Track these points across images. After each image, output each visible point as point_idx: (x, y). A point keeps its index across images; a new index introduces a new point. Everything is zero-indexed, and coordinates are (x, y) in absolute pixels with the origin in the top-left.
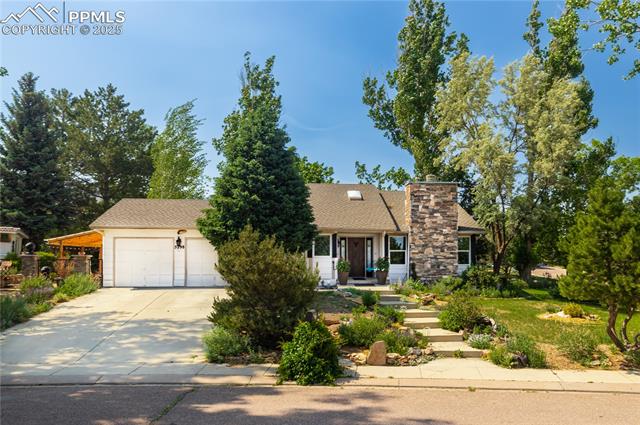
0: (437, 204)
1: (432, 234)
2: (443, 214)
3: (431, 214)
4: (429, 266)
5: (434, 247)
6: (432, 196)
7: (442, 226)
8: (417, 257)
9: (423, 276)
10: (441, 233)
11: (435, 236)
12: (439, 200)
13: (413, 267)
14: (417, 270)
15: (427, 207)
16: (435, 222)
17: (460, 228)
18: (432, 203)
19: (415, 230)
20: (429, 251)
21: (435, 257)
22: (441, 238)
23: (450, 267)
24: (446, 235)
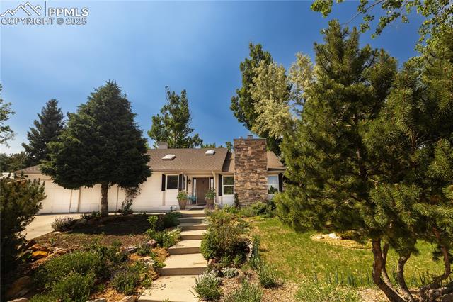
0: (253, 153)
1: (250, 173)
2: (257, 160)
3: (249, 160)
4: (248, 195)
5: (251, 182)
6: (249, 148)
7: (257, 168)
8: (239, 189)
9: (244, 202)
10: (256, 173)
11: (251, 175)
12: (254, 150)
13: (236, 196)
14: (239, 198)
15: (246, 155)
16: (251, 165)
17: (269, 169)
18: (249, 152)
19: (238, 171)
20: (248, 185)
21: (252, 189)
22: (256, 176)
23: (263, 196)
24: (259, 174)
